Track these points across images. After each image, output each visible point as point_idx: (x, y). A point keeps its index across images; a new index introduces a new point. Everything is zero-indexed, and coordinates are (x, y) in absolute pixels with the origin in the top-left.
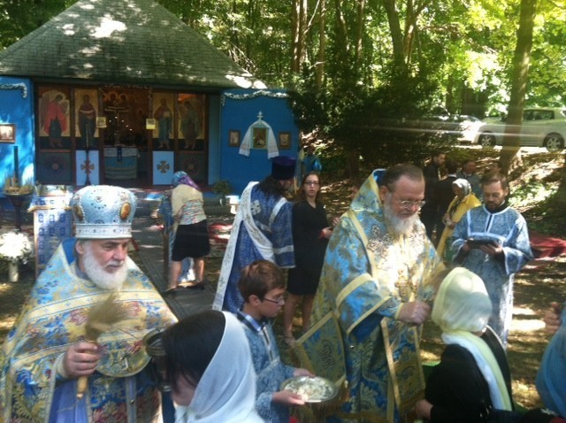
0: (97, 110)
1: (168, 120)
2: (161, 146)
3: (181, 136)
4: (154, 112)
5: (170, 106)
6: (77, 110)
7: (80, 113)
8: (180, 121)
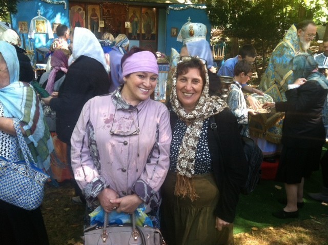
0: (99, 17)
1: (137, 23)
2: (133, 37)
3: (143, 32)
4: (129, 19)
5: (138, 15)
6: (89, 17)
7: (90, 18)
8: (143, 24)
